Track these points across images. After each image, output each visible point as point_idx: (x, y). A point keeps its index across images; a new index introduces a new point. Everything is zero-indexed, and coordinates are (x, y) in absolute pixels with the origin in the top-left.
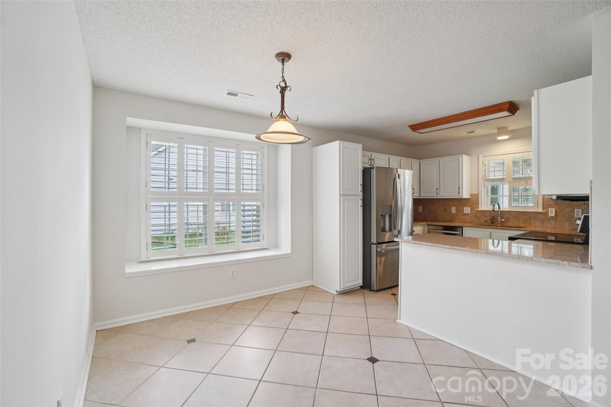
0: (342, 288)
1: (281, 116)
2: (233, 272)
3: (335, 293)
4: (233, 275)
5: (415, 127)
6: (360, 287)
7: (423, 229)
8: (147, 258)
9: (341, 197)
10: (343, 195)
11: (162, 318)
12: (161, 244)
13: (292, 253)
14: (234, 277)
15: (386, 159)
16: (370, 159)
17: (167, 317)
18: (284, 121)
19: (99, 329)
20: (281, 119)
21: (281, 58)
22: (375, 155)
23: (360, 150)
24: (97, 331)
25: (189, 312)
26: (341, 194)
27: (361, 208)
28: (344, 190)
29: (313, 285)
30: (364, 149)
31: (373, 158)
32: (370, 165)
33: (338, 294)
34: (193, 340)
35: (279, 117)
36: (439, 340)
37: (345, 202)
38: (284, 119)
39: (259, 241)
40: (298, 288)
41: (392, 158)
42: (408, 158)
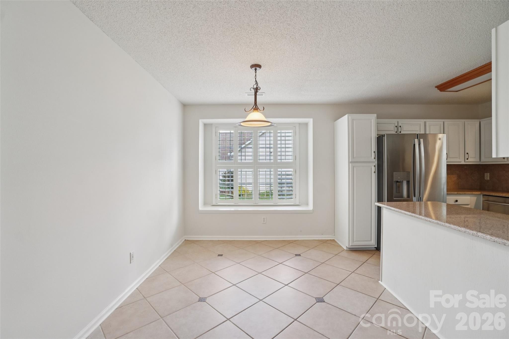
0: (350, 245)
1: (255, 109)
2: (264, 219)
3: (345, 248)
4: (264, 221)
5: (443, 87)
6: (375, 249)
7: (476, 201)
8: (216, 204)
9: (350, 164)
10: (352, 162)
11: (217, 240)
12: (224, 196)
13: (313, 210)
14: (265, 222)
15: (420, 124)
16: (396, 126)
17: (220, 240)
18: (256, 112)
19: (186, 239)
20: (254, 111)
21: (254, 68)
22: (402, 122)
23: (372, 120)
24: (185, 240)
25: (233, 241)
26: (350, 161)
27: (374, 175)
28: (353, 158)
29: (334, 240)
30: (378, 117)
31: (400, 125)
32: (396, 132)
33: (348, 250)
34: (222, 255)
35: (253, 109)
36: (406, 308)
37: (355, 169)
38: (257, 111)
39: (292, 199)
40: (318, 240)
41: (429, 122)
42: (453, 120)
